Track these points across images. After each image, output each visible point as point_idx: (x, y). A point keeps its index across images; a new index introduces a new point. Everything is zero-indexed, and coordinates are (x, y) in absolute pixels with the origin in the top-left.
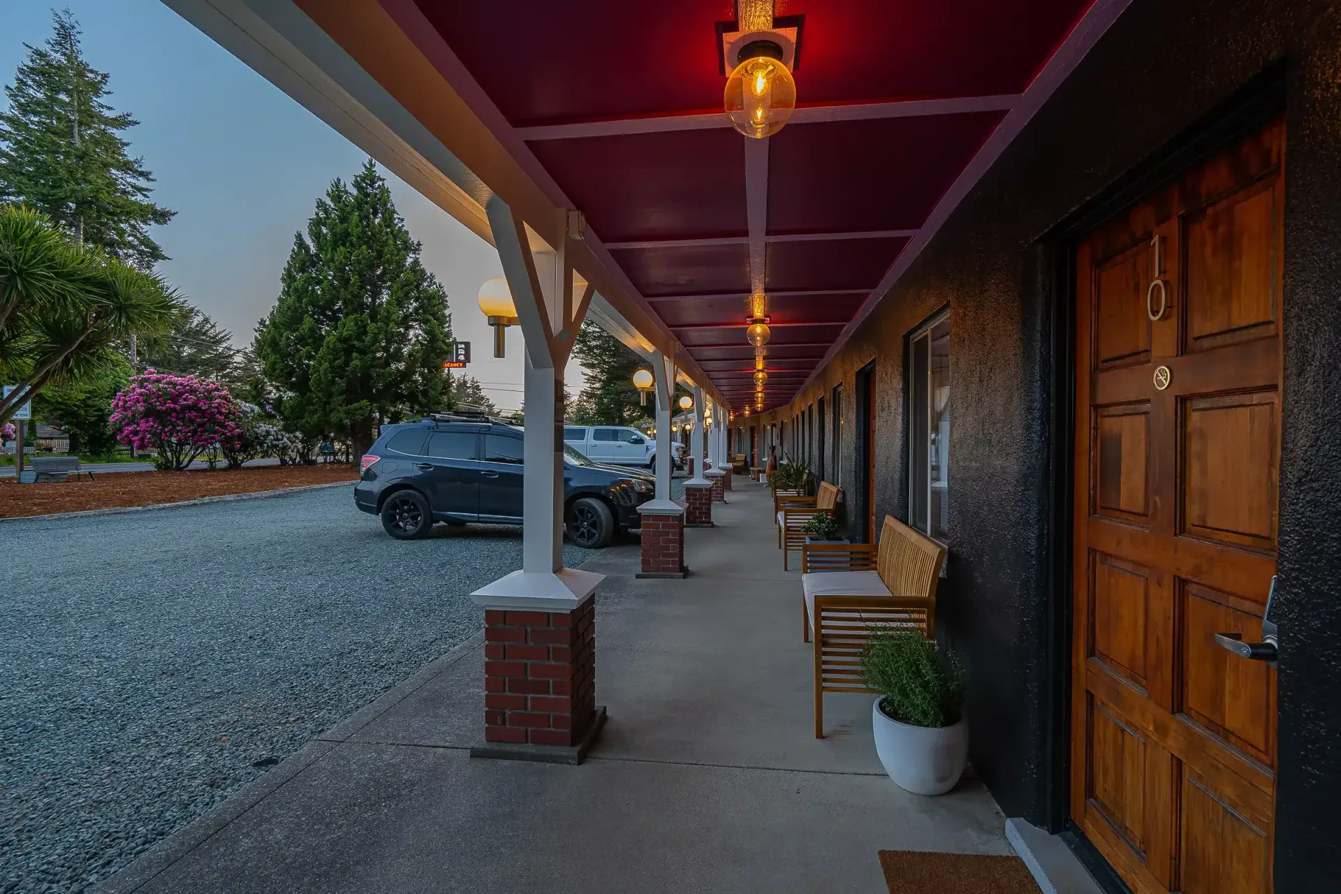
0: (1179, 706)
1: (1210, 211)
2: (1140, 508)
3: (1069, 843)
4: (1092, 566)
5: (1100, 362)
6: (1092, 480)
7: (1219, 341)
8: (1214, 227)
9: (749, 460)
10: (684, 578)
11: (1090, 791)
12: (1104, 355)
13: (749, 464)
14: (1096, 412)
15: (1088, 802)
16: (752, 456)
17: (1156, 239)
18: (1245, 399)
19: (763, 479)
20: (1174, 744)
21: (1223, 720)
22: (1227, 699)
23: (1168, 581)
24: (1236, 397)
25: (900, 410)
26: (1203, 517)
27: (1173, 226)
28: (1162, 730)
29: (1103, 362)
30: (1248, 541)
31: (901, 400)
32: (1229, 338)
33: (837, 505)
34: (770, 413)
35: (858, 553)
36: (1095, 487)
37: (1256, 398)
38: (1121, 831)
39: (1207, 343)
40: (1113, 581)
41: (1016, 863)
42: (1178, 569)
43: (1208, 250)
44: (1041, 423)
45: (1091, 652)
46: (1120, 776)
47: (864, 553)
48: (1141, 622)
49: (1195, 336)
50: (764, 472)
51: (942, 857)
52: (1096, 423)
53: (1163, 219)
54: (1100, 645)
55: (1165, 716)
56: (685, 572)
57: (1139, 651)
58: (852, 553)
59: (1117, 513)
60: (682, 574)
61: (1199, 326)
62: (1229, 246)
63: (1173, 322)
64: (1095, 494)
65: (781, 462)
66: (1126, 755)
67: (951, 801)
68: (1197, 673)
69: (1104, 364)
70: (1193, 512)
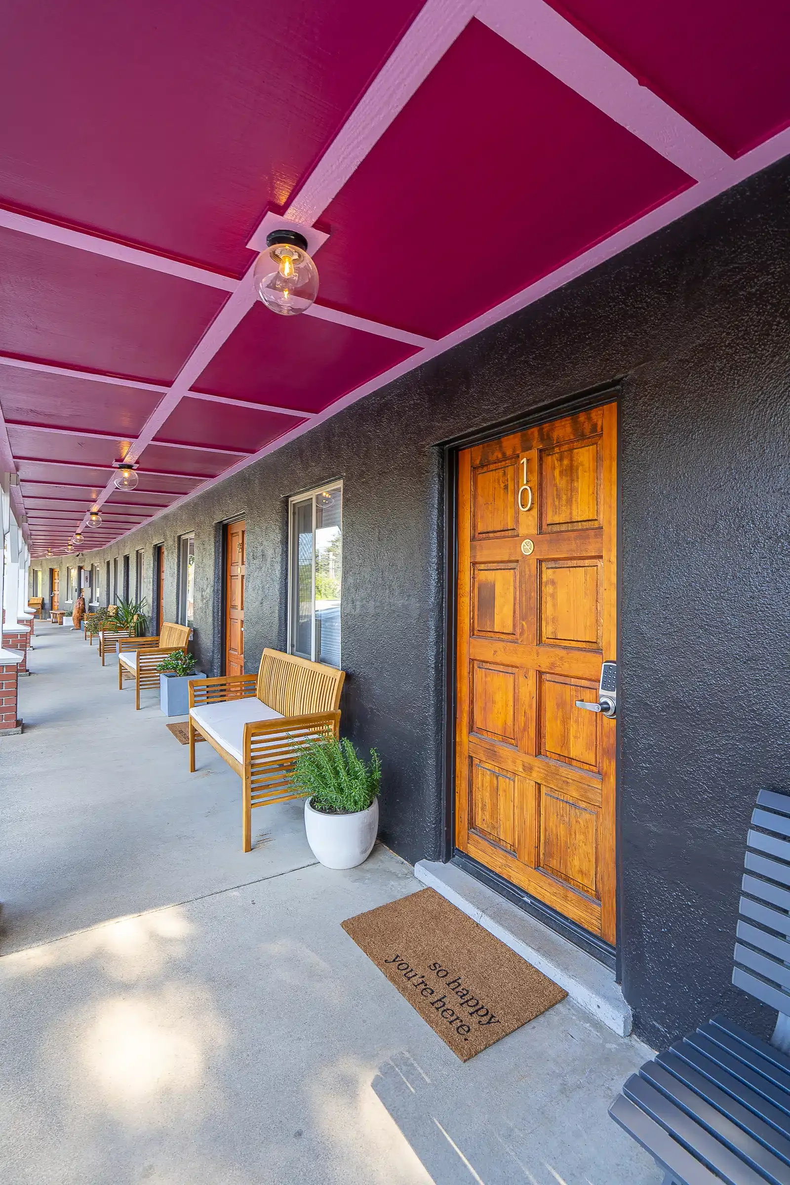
0: (538, 753)
1: (557, 450)
2: (509, 629)
3: (457, 865)
4: (472, 672)
5: (477, 534)
6: (471, 613)
7: (564, 528)
8: (561, 459)
9: (47, 601)
10: (22, 733)
11: (472, 824)
12: (480, 528)
13: (48, 606)
14: (473, 566)
15: (470, 832)
16: (52, 599)
17: (525, 460)
18: (581, 563)
19: (68, 622)
20: (536, 776)
21: (569, 752)
22: (572, 739)
23: (532, 675)
24: (575, 561)
25: (279, 559)
26: (554, 633)
27: (534, 453)
28: (528, 769)
29: (479, 534)
30: (584, 645)
31: (279, 550)
32: (570, 527)
33: (190, 643)
34: (78, 556)
35: (214, 686)
36: (473, 618)
37: (587, 562)
38: (496, 843)
39: (556, 528)
40: (489, 679)
41: (430, 892)
42: (540, 666)
43: (557, 473)
44: (438, 574)
45: (471, 729)
46: (495, 806)
47: (222, 685)
48: (511, 703)
49: (549, 522)
50: (70, 614)
51: (385, 907)
52: (474, 574)
53: (527, 448)
54: (479, 723)
55: (529, 759)
56: (22, 726)
57: (510, 722)
58: (207, 687)
59: (492, 634)
60: (19, 729)
61: (550, 518)
62: (571, 472)
63: (535, 512)
64: (473, 622)
65: (90, 604)
66: (501, 792)
67: (369, 865)
68: (551, 727)
69: (481, 535)
70: (547, 631)
